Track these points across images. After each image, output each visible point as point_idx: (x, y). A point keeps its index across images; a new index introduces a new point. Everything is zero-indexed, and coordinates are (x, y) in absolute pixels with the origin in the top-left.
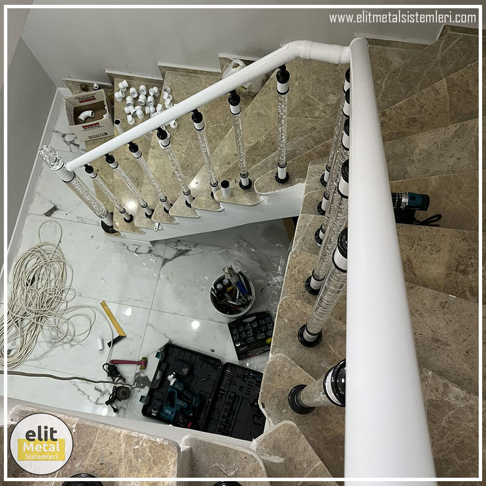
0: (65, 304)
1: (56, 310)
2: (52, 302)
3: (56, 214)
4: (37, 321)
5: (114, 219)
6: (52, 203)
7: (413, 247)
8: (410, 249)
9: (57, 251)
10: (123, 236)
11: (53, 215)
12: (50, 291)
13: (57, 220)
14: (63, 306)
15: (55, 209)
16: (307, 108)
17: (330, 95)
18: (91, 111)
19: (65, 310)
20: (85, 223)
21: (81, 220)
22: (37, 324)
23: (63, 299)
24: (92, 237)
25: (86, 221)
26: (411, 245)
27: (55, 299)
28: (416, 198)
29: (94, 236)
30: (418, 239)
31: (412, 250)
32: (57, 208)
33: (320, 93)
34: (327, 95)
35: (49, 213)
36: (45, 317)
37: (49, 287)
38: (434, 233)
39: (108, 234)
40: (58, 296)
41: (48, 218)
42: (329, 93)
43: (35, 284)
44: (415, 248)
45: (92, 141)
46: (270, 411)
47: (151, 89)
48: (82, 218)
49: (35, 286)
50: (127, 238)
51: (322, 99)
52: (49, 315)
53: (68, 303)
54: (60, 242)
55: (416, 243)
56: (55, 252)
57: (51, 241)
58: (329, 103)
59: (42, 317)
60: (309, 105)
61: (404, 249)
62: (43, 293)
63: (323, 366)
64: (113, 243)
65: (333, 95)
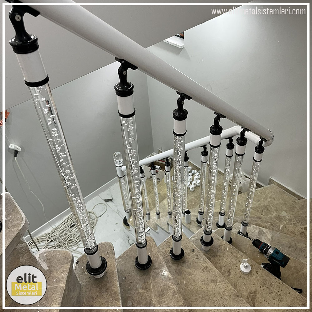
0: (76, 248)
1: (70, 248)
2: (72, 242)
3: (109, 203)
4: (57, 247)
5: (131, 217)
6: (112, 197)
7: (263, 286)
8: (260, 287)
9: (95, 220)
10: (130, 230)
11: (107, 203)
12: (76, 236)
13: (108, 206)
14: (75, 248)
15: (111, 200)
16: (266, 211)
17: (284, 211)
18: (160, 167)
19: (74, 250)
20: (119, 215)
21: (118, 213)
22: (56, 248)
23: (78, 244)
24: (117, 224)
25: (120, 214)
26: (262, 285)
27: (74, 242)
28: (279, 254)
29: (118, 224)
30: (269, 284)
31: (261, 288)
32: (113, 201)
33: (278, 207)
34: (282, 210)
35: (106, 201)
36: (62, 247)
37: (77, 234)
38: (284, 287)
39: (124, 225)
40: (77, 241)
41: (105, 202)
42: (283, 210)
43: (72, 228)
44: (264, 288)
45: (150, 180)
46: (78, 268)
47: (194, 170)
48: (119, 212)
49: (71, 230)
50: (131, 233)
51: (277, 211)
52: (65, 248)
53: (78, 248)
54: (100, 216)
55: (267, 286)
56: (94, 219)
57: (97, 213)
58: (280, 215)
59: (61, 246)
60: (268, 209)
61: (256, 284)
62: (71, 235)
63: (138, 286)
64: (124, 233)
65: (285, 212)
